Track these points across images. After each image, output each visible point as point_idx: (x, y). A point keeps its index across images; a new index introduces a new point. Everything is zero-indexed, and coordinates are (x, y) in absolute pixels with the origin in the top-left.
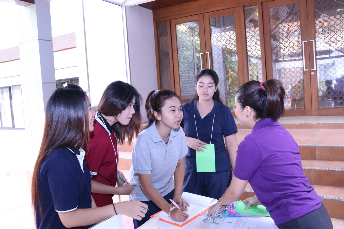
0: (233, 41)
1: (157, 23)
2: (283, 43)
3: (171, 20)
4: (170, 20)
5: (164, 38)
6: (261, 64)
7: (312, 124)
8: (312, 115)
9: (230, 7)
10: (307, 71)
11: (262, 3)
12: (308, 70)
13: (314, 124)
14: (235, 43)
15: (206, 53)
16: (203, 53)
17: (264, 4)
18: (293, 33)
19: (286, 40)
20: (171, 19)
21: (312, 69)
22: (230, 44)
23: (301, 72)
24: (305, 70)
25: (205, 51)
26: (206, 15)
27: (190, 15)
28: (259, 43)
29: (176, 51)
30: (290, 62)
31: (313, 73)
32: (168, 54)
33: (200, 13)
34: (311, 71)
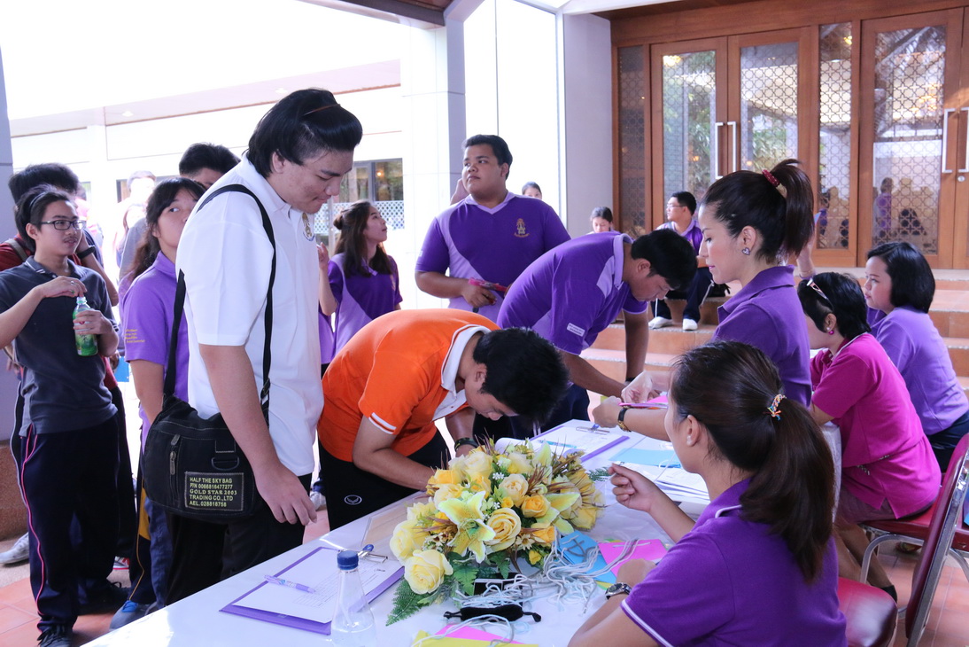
0: (789, 92)
1: (618, 48)
2: (903, 88)
3: (653, 46)
4: (650, 45)
5: (632, 75)
6: (849, 155)
7: (950, 282)
8: (952, 267)
9: (789, 26)
10: (950, 174)
11: (861, 21)
12: (950, 171)
13: (954, 282)
14: (795, 96)
15: (729, 123)
16: (721, 124)
17: (865, 23)
18: (927, 68)
19: (909, 82)
20: (653, 42)
21: (961, 171)
22: (784, 97)
23: (937, 174)
24: (944, 170)
25: (726, 117)
26: (735, 40)
27: (698, 37)
28: (847, 86)
29: (660, 114)
30: (913, 143)
31: (963, 179)
32: (642, 121)
33: (719, 35)
34: (957, 175)
